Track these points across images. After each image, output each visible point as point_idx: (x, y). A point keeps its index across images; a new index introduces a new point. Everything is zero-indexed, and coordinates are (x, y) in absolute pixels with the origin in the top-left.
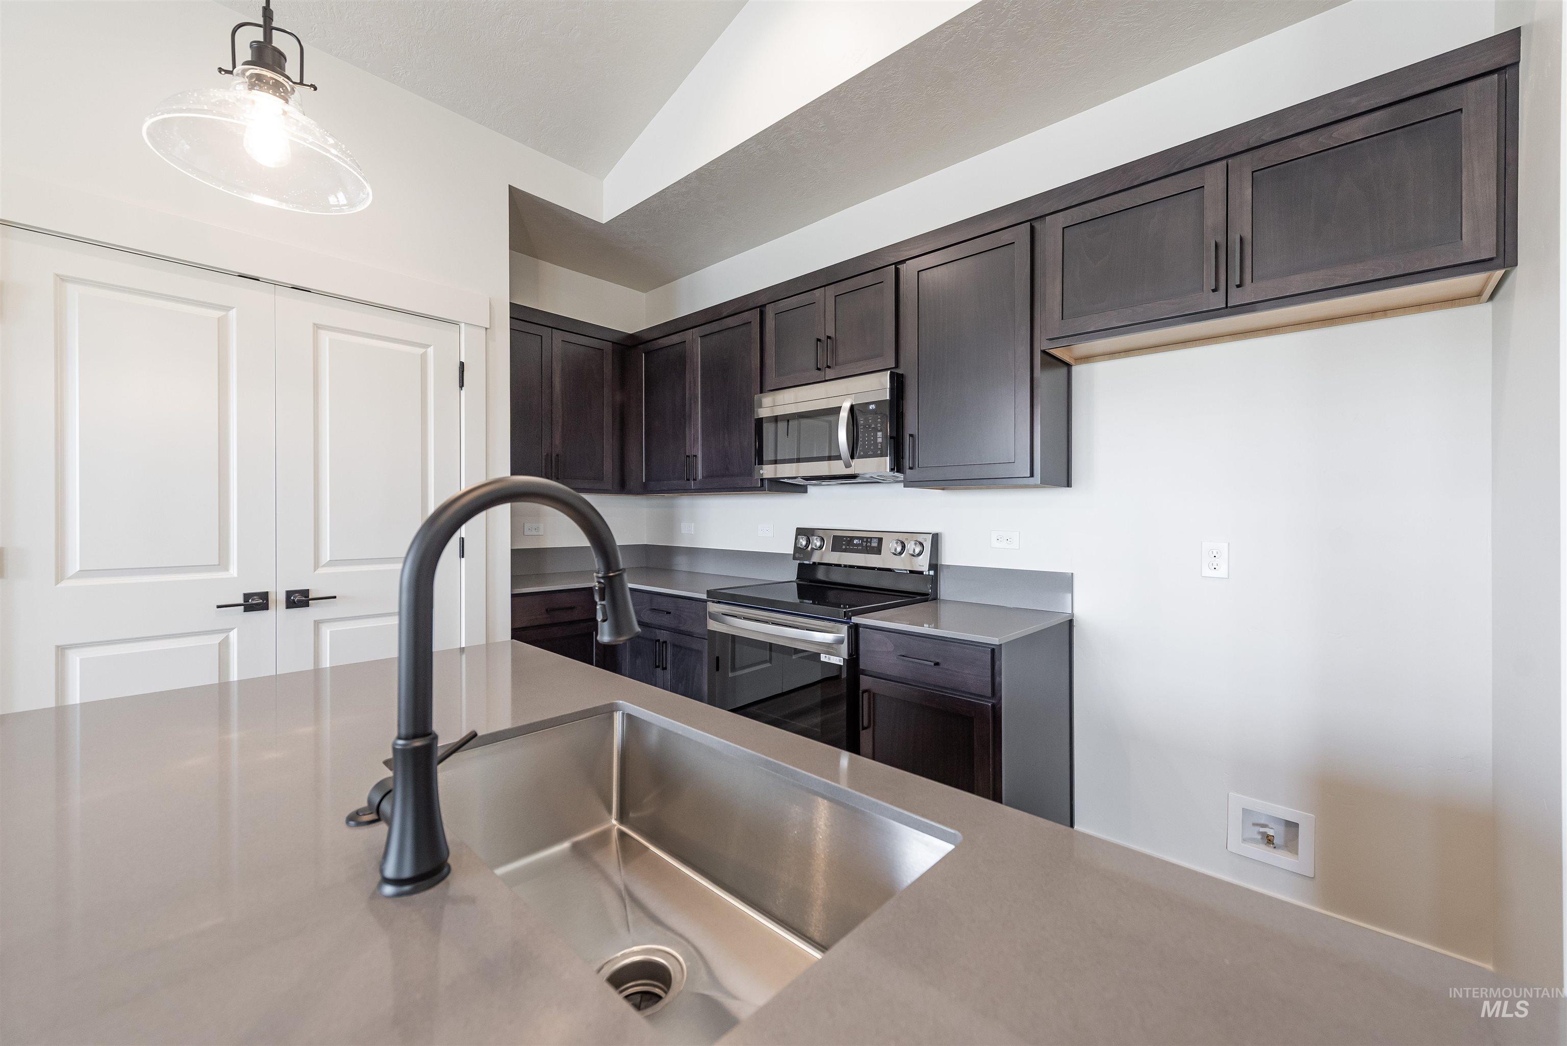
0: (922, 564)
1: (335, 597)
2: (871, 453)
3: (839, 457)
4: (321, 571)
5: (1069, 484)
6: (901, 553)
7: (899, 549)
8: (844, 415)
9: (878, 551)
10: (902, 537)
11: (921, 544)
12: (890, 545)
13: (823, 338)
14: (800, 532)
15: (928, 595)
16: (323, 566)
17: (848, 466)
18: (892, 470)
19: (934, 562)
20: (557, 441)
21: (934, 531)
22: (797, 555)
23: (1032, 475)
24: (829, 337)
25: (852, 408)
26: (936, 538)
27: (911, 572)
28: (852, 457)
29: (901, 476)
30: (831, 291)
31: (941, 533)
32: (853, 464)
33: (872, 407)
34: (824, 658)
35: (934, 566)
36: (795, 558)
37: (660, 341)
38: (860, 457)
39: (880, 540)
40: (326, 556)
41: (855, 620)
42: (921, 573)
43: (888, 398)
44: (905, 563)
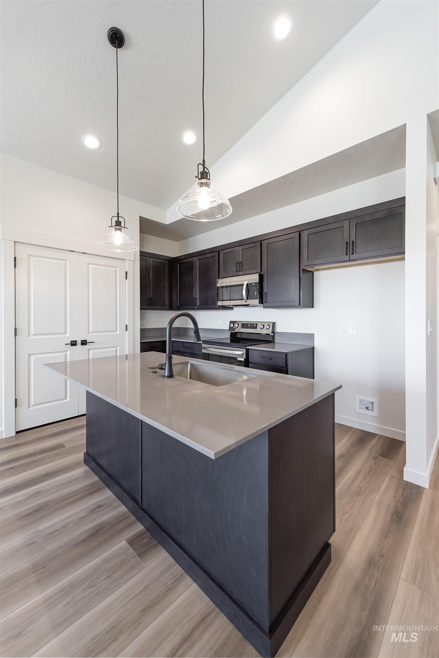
0: (269, 332)
1: (94, 342)
2: (253, 298)
3: (243, 299)
4: (89, 334)
5: (313, 307)
6: (263, 328)
7: (262, 327)
8: (245, 286)
9: (256, 328)
10: (263, 324)
11: (269, 326)
12: (260, 326)
13: (238, 262)
14: (231, 322)
15: (271, 341)
16: (90, 333)
17: (246, 302)
18: (259, 303)
19: (273, 331)
20: (151, 293)
21: (273, 321)
22: (230, 330)
23: (300, 305)
24: (240, 262)
25: (247, 284)
26: (274, 324)
27: (266, 334)
28: (247, 299)
29: (262, 305)
30: (241, 248)
31: (276, 322)
32: (247, 301)
33: (253, 284)
34: (238, 359)
35: (273, 332)
37: (184, 260)
38: (250, 299)
39: (257, 324)
40: (91, 330)
41: (248, 347)
42: (269, 334)
43: (258, 282)
44: (264, 332)
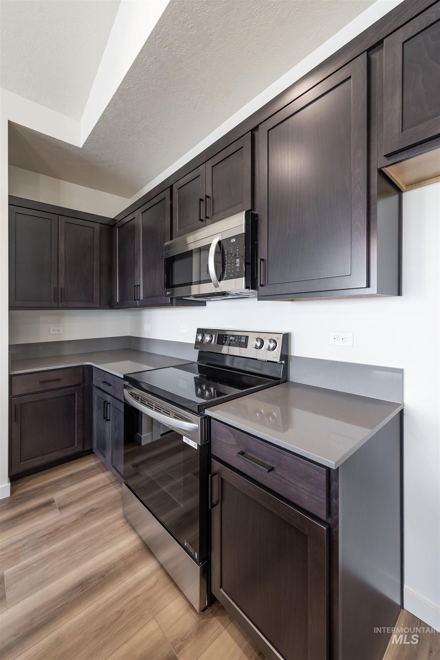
0: (275, 356)
2: (232, 275)
3: (210, 281)
5: (399, 293)
6: (261, 347)
7: (259, 344)
8: (212, 249)
9: (245, 345)
10: (262, 336)
11: (275, 342)
12: (252, 342)
13: (204, 198)
14: (201, 331)
15: (279, 379)
17: (216, 286)
18: (247, 287)
19: (285, 353)
21: (285, 331)
22: (197, 346)
23: (368, 286)
24: (207, 197)
25: (219, 243)
26: (286, 338)
27: (268, 361)
28: (220, 280)
29: (256, 292)
30: (210, 164)
31: (290, 333)
32: (220, 285)
33: (233, 240)
34: (185, 440)
35: (285, 357)
36: (195, 348)
38: (226, 279)
39: (247, 337)
41: (208, 412)
42: (276, 362)
43: (244, 232)
44: (263, 355)
